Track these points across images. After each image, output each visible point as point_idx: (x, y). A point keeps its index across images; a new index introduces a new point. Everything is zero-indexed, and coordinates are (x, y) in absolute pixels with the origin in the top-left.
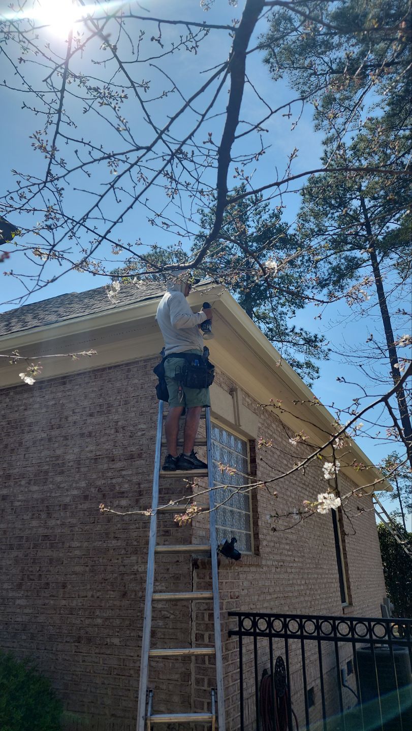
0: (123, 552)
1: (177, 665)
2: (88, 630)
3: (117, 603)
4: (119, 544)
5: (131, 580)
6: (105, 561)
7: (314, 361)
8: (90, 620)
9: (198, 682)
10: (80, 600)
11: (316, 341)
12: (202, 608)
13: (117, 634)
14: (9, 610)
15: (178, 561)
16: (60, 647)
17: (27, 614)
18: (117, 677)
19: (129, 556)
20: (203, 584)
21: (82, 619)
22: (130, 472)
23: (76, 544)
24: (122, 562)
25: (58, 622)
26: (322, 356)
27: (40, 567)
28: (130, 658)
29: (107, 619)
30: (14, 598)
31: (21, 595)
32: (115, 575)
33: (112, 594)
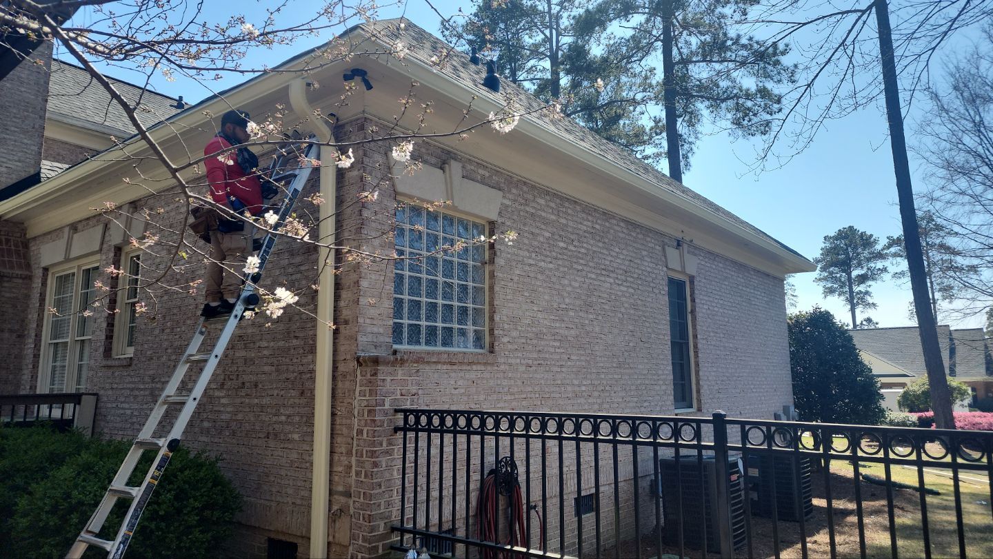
0: (302, 351)
1: (342, 458)
2: (275, 426)
3: (297, 401)
4: (298, 344)
5: (308, 379)
6: (287, 360)
7: (770, 85)
8: (276, 417)
9: (358, 474)
10: (268, 399)
11: (775, 54)
12: (363, 405)
13: (297, 430)
14: (216, 409)
15: (345, 359)
16: (254, 442)
17: (228, 413)
18: (297, 469)
19: (306, 355)
20: (365, 382)
21: (271, 416)
22: (307, 268)
23: (264, 344)
24: (301, 361)
25: (252, 419)
26: (785, 76)
27: (237, 367)
28: (306, 452)
29: (289, 416)
30: (219, 398)
31: (223, 395)
32: (295, 374)
33: (293, 393)
